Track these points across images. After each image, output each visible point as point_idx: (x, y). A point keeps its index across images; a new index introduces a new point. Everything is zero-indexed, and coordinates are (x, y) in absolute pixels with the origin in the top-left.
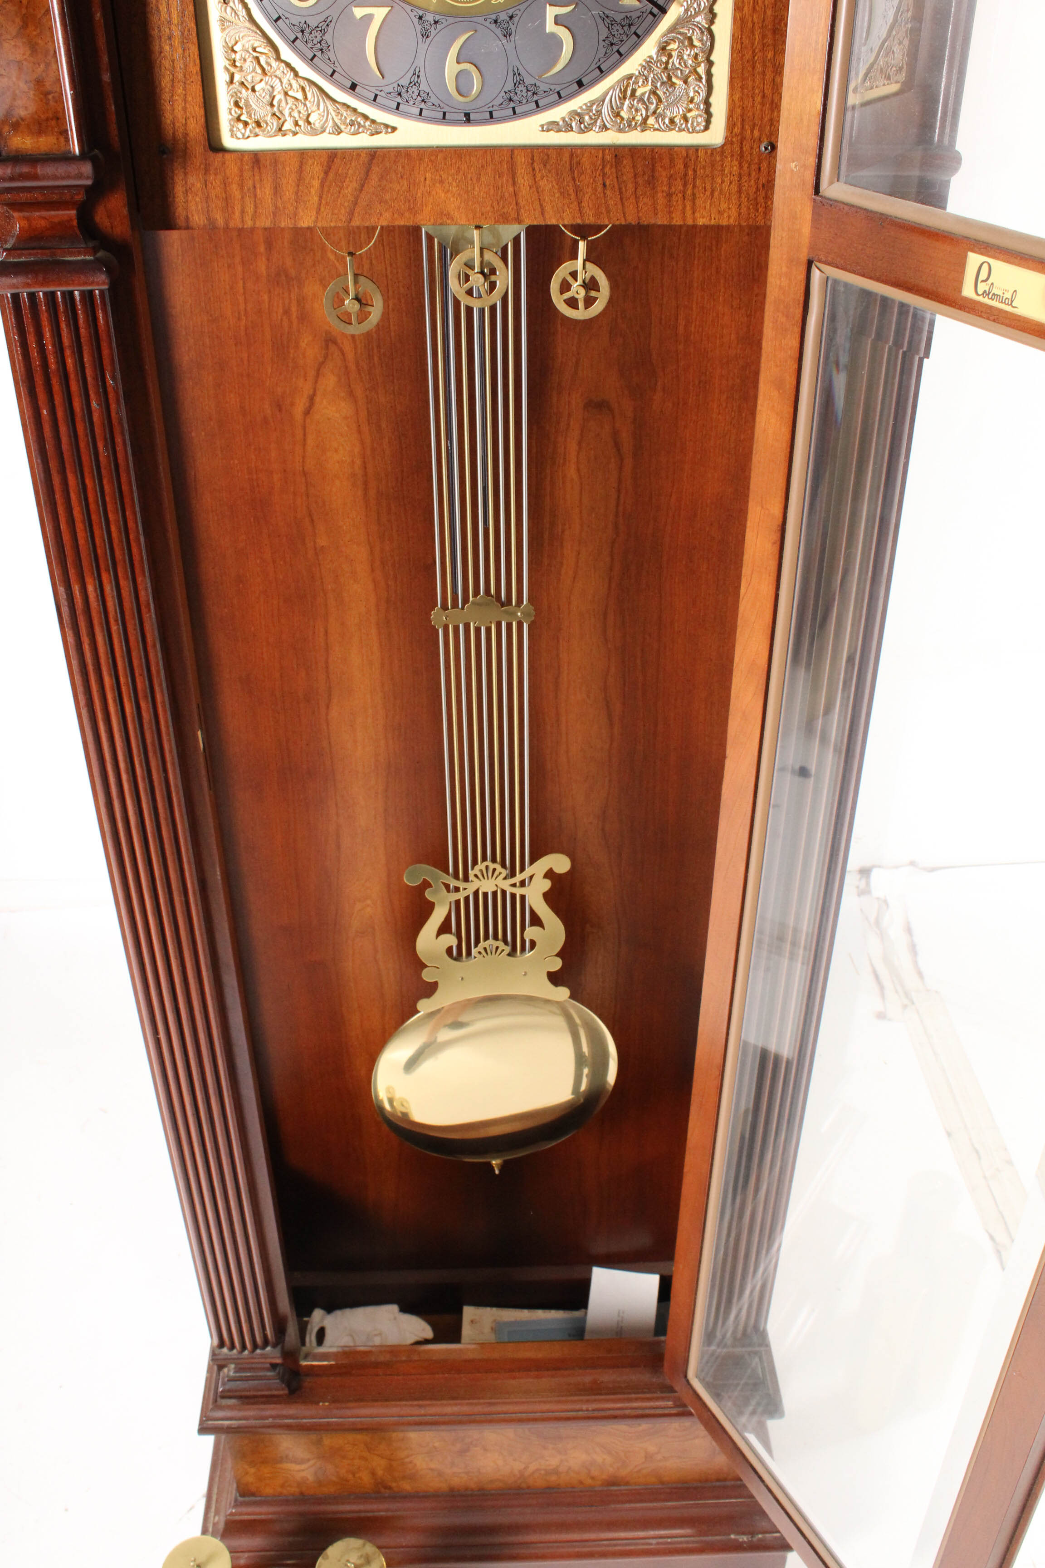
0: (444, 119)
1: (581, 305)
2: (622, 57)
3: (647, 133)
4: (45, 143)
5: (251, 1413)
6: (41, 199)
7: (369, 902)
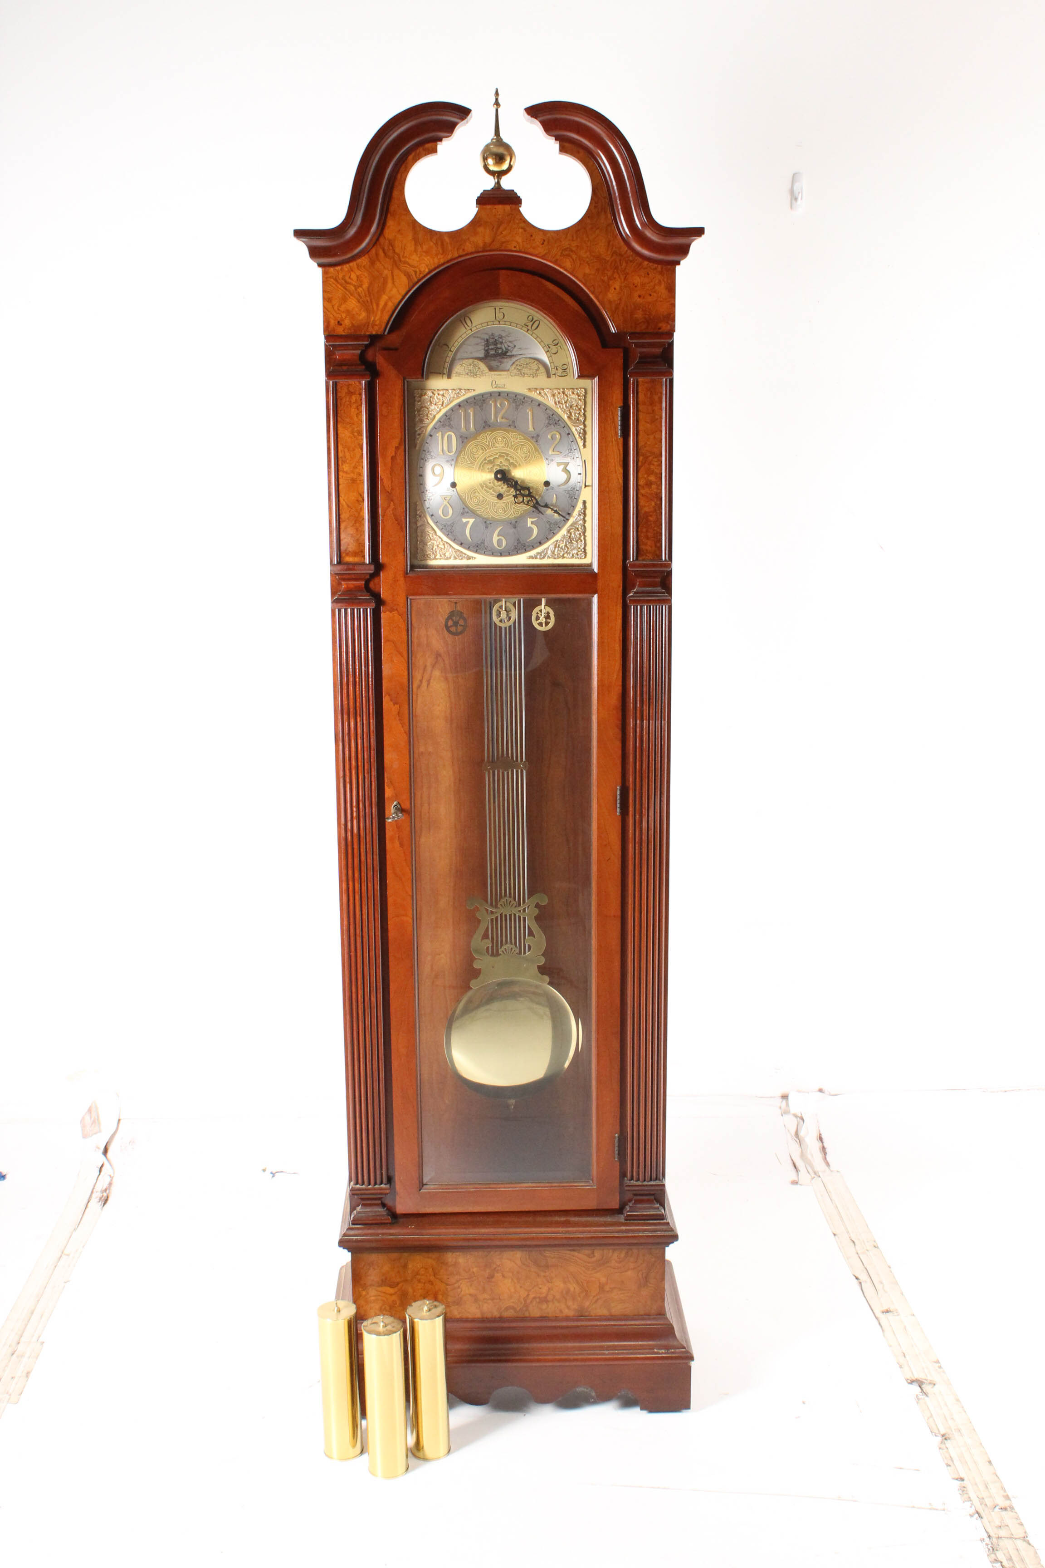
0: (493, 554)
1: (544, 625)
2: (554, 534)
3: (565, 559)
4: (356, 559)
5: (370, 1231)
6: (354, 577)
7: (442, 955)
